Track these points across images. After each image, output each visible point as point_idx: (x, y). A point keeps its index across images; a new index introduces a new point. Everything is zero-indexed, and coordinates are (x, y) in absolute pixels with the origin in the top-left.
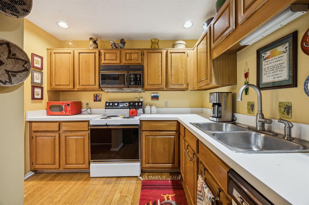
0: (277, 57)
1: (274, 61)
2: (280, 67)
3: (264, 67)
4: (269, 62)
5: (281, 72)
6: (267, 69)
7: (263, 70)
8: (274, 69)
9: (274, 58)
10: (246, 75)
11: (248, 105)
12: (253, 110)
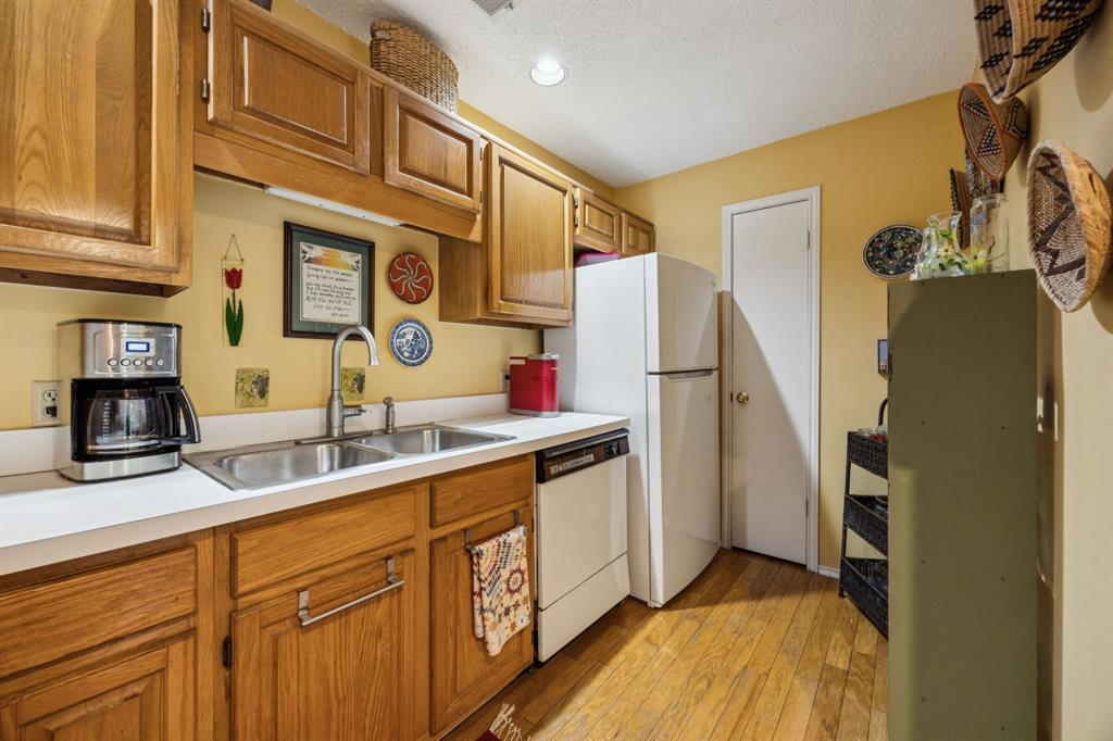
0: (340, 271)
1: (332, 275)
2: (345, 295)
3: (305, 280)
4: (319, 273)
5: (348, 307)
6: (314, 287)
7: (305, 287)
8: (335, 294)
9: (332, 269)
10: (234, 278)
11: (240, 379)
12: (263, 393)
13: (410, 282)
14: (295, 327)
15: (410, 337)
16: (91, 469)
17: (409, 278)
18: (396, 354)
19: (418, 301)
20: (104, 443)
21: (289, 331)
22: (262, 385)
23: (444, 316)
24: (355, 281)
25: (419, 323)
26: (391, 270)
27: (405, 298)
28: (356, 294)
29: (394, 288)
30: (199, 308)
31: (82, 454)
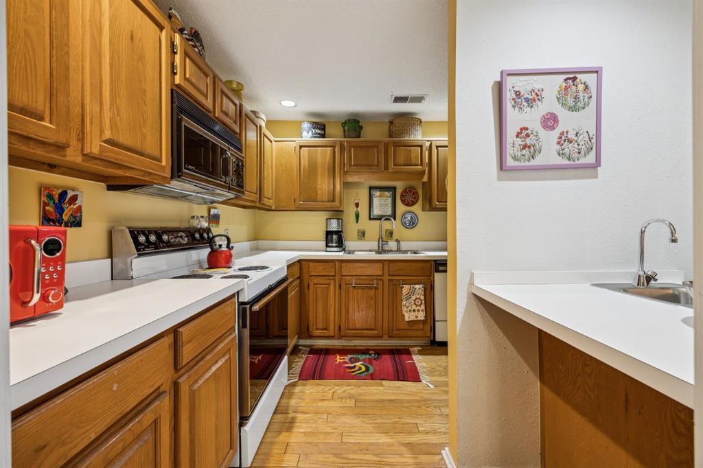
0: (385, 199)
1: (382, 200)
2: (386, 206)
3: (374, 203)
4: (378, 200)
5: (387, 209)
6: (377, 205)
7: (374, 205)
8: (383, 206)
9: (382, 198)
10: (357, 205)
11: (358, 232)
12: (364, 236)
13: (409, 198)
14: (372, 217)
15: (409, 218)
16: (328, 249)
17: (409, 197)
18: (404, 224)
19: (413, 205)
20: (330, 245)
21: (370, 219)
22: (363, 233)
23: (423, 210)
24: (390, 201)
25: (412, 213)
26: (402, 195)
27: (408, 205)
28: (390, 205)
29: (403, 201)
30: (350, 212)
31: (327, 246)
